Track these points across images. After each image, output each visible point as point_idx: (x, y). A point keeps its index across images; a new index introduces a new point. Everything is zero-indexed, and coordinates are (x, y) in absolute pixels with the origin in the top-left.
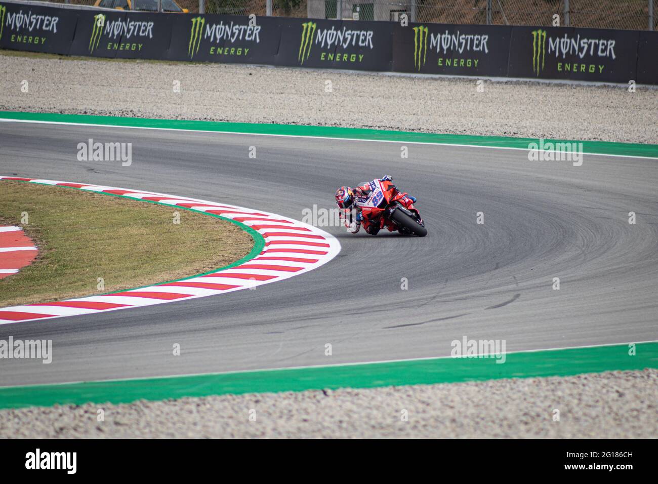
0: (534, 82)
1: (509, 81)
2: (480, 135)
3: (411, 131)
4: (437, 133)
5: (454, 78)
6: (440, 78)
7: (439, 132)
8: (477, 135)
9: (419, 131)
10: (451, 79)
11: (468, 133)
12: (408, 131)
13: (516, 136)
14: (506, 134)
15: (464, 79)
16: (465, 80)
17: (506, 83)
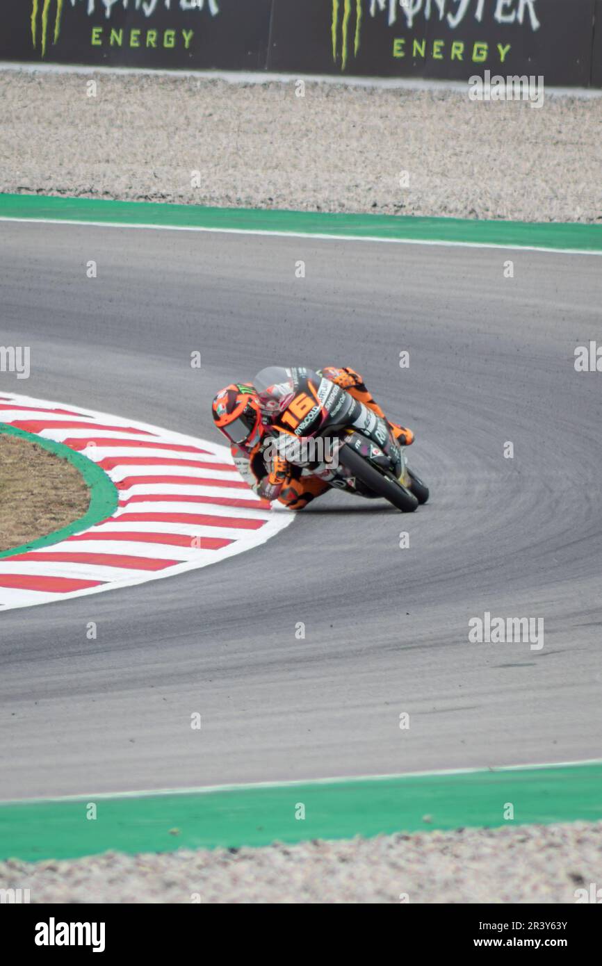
0: (334, 85)
1: (271, 82)
2: (315, 209)
3: (142, 200)
4: (208, 204)
5: (133, 76)
6: (96, 74)
7: (214, 204)
8: (310, 209)
9: (163, 201)
10: (123, 76)
11: (283, 206)
12: (135, 201)
13: (403, 213)
14: (378, 209)
15: (157, 77)
16: (161, 80)
17: (265, 86)
